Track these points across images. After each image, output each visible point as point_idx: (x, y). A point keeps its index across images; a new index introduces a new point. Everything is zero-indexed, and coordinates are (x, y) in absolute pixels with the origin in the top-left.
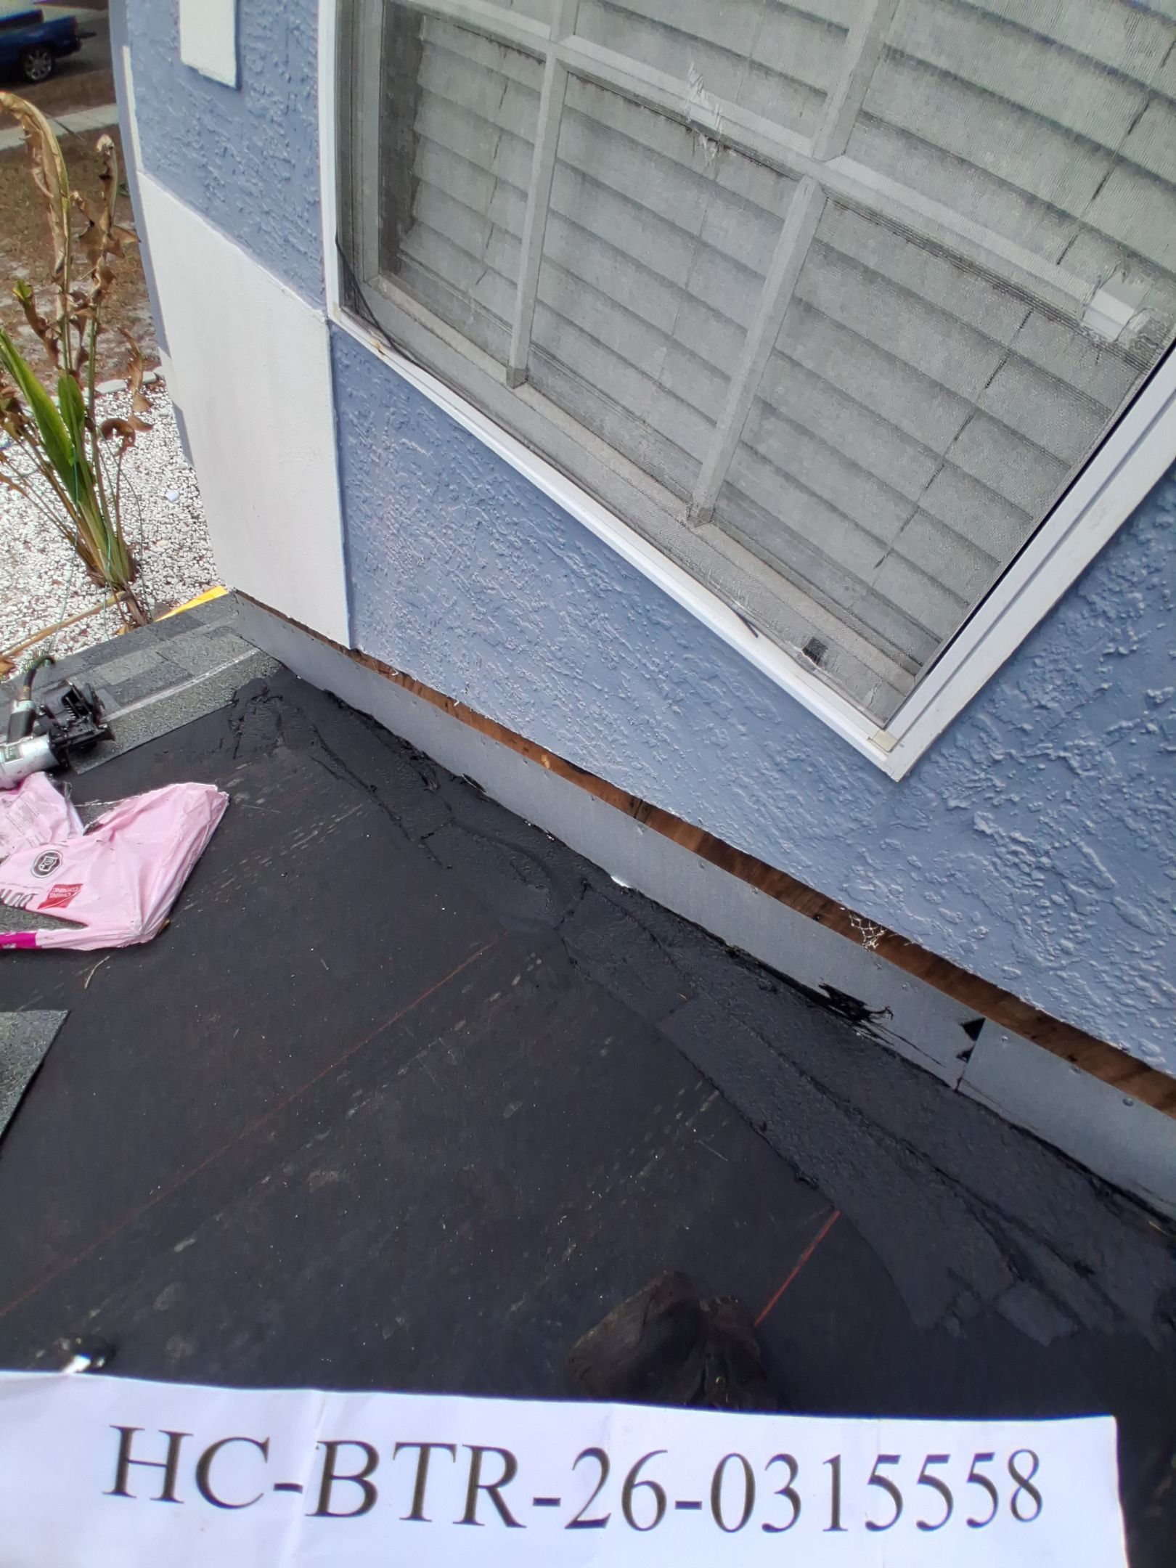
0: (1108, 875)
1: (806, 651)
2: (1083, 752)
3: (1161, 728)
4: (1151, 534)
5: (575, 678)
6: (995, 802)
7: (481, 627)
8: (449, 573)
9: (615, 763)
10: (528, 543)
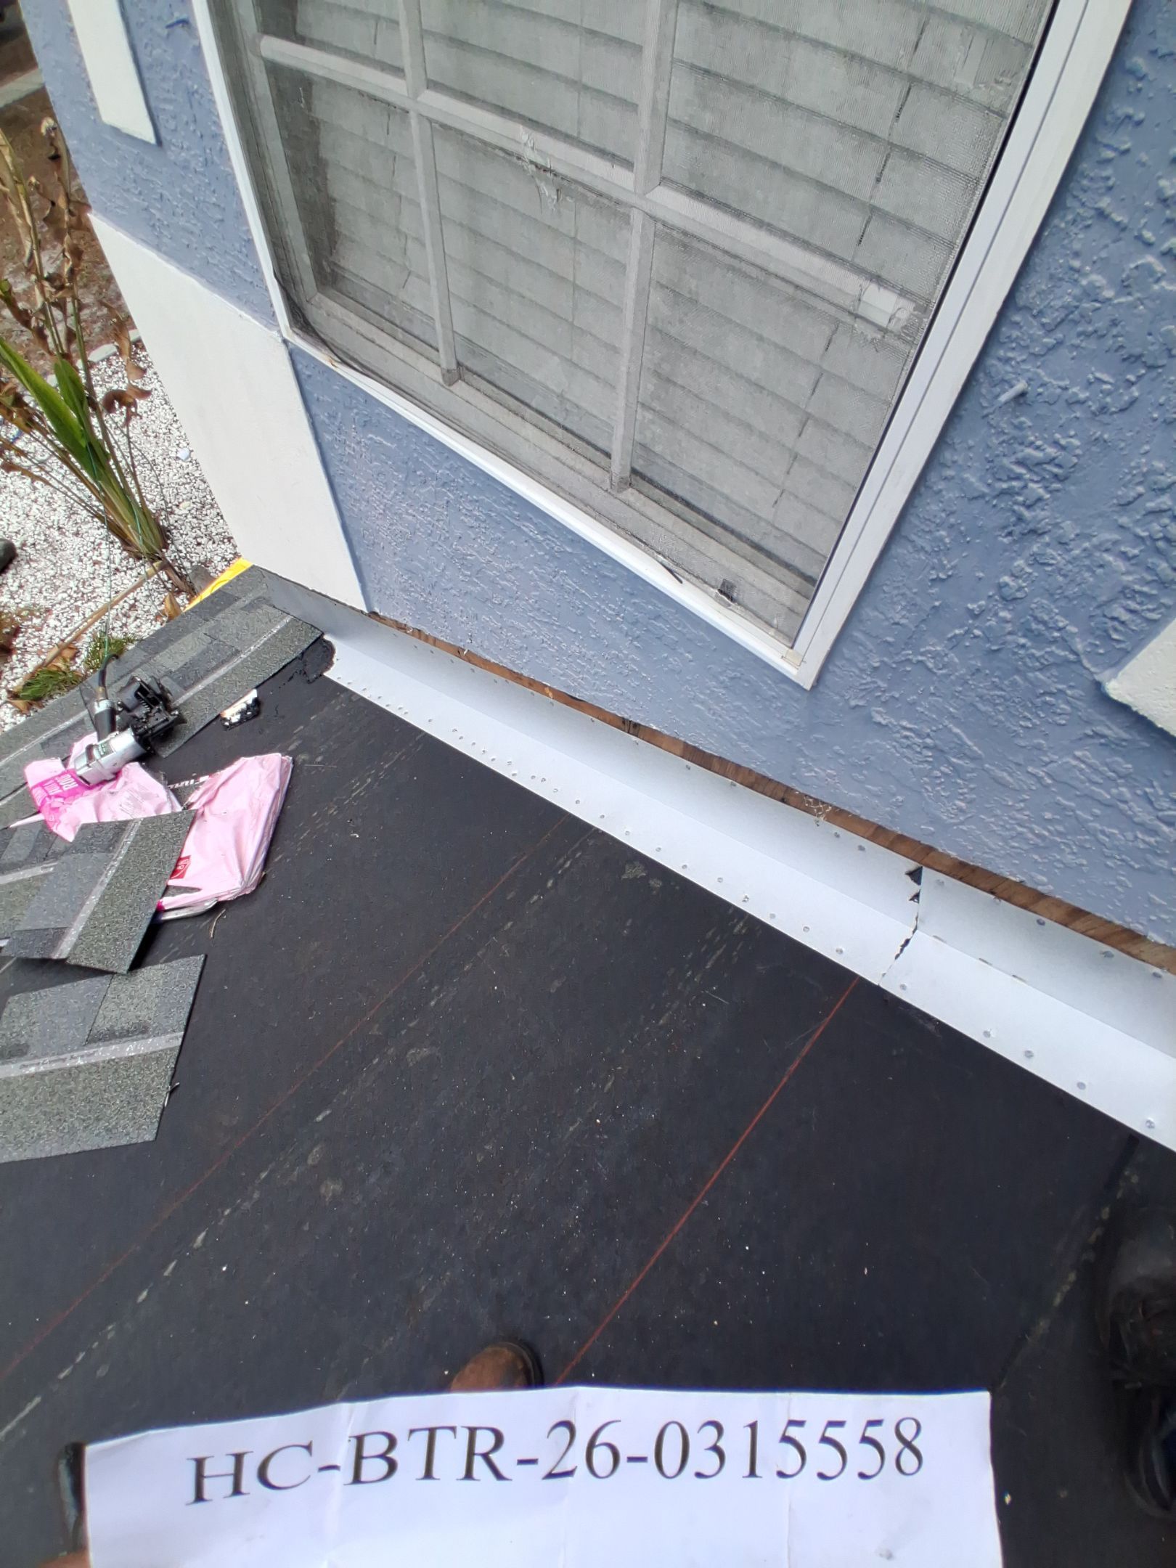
0: (975, 748)
1: (721, 591)
2: (935, 655)
3: (983, 632)
4: (941, 485)
5: (553, 624)
6: (883, 699)
7: (470, 588)
8: (433, 544)
9: (601, 691)
10: (489, 516)
